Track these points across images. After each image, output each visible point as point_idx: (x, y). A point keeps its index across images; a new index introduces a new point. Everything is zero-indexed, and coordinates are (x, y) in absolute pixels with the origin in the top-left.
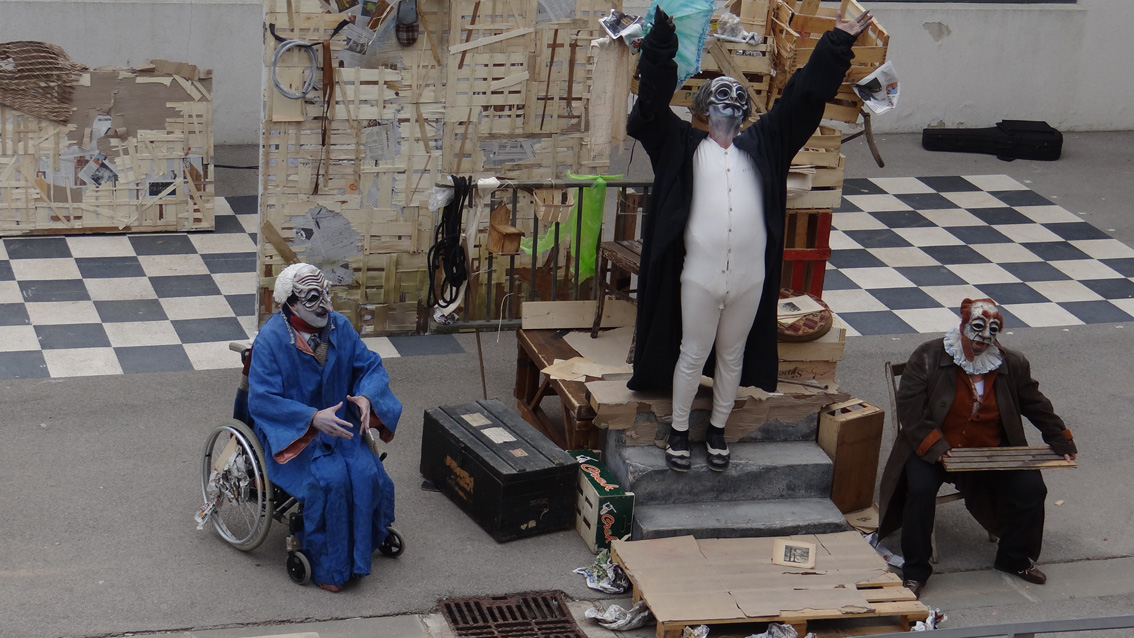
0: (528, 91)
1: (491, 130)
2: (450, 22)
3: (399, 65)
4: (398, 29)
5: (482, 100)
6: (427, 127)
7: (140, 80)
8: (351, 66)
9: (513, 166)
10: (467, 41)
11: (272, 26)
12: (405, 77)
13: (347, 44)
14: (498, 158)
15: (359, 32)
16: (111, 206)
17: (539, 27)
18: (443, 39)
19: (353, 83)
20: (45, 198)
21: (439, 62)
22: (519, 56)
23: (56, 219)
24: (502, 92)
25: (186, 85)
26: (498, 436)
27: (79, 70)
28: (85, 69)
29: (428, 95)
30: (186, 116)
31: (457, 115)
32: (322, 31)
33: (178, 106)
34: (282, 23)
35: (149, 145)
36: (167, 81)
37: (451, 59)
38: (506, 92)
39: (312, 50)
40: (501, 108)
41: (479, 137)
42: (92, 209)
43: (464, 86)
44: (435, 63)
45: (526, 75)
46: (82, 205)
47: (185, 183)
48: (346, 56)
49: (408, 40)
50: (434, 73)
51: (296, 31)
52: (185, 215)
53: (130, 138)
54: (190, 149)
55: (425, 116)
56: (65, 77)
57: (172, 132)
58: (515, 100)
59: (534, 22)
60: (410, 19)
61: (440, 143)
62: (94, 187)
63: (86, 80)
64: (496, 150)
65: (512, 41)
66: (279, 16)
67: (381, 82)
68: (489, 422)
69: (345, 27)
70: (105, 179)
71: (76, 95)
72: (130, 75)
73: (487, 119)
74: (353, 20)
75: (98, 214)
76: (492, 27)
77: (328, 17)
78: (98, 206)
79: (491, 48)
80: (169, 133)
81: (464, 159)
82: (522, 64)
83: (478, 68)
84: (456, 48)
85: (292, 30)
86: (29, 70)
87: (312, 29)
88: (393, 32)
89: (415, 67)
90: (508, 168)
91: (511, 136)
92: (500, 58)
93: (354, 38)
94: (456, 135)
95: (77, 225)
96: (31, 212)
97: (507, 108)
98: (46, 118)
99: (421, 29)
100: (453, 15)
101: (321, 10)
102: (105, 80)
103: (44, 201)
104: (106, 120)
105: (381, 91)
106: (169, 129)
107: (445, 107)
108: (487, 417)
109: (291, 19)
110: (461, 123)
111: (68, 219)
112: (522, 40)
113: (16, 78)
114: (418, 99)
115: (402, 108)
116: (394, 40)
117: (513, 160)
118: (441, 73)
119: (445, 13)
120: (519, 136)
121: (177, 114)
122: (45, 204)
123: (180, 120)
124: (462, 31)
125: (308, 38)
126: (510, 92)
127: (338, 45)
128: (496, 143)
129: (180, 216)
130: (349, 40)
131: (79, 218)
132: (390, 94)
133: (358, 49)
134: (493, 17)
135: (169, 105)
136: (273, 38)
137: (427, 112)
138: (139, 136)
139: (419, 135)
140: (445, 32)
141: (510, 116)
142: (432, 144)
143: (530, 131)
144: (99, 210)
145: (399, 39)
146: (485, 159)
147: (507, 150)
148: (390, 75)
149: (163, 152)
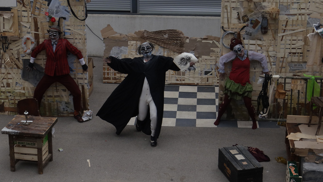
0: (304, 48)
1: (292, 60)
2: (278, 26)
3: (262, 39)
4: (261, 29)
5: (289, 51)
6: (271, 58)
7: (203, 41)
8: (247, 39)
9: (299, 71)
10: (284, 32)
11: (223, 27)
12: (264, 43)
13: (246, 33)
14: (294, 69)
15: (250, 29)
16: (193, 77)
17: (308, 29)
18: (276, 32)
19: (247, 44)
20: (175, 74)
21: (275, 39)
22: (301, 38)
23: (177, 80)
24: (295, 49)
25: (217, 43)
26: (240, 157)
27: (186, 38)
28: (187, 38)
29: (271, 49)
30: (216, 52)
31: (280, 55)
32: (238, 29)
33: (214, 49)
34: (226, 26)
35: (205, 60)
36: (211, 42)
37: (278, 38)
38: (297, 48)
39: (235, 34)
40: (295, 53)
41: (288, 62)
42: (188, 78)
43: (282, 46)
44: (273, 39)
45: (303, 43)
46: (185, 77)
47: (215, 71)
48: (245, 36)
49: (265, 32)
50: (273, 42)
51: (230, 29)
52: (215, 81)
53: (199, 58)
54: (217, 62)
55: (270, 55)
56: (182, 40)
57: (212, 57)
58: (299, 51)
59: (306, 27)
60: (265, 26)
61: (275, 63)
62: (189, 72)
63: (188, 41)
64: (293, 66)
65: (298, 33)
66: (225, 24)
67: (256, 44)
68: (238, 153)
69: (245, 28)
70: (192, 70)
71: (185, 45)
72: (200, 40)
73: (290, 57)
74: (247, 26)
75: (189, 79)
76: (292, 28)
77: (240, 24)
78: (189, 77)
79: (292, 35)
80: (211, 57)
81: (283, 69)
82: (302, 40)
83: (287, 41)
84: (280, 34)
85: (229, 28)
86: (171, 38)
87: (235, 28)
88: (260, 29)
89: (267, 40)
90: (297, 72)
91: (298, 62)
92: (294, 38)
93: (248, 31)
94: (280, 61)
95: (183, 82)
96: (171, 78)
97: (297, 53)
98: (176, 52)
99: (269, 28)
100: (279, 24)
101: (238, 23)
102: (193, 41)
103: (174, 75)
104: (193, 52)
105: (256, 47)
106: (211, 56)
107: (276, 53)
108: (238, 151)
109: (228, 25)
110: (282, 58)
111: (181, 80)
112: (302, 33)
113: (168, 40)
114: (268, 50)
115: (263, 52)
116: (260, 32)
117: (299, 70)
118: (275, 42)
119: (277, 24)
120: (301, 62)
121: (214, 51)
122: (174, 76)
123: (214, 53)
124: (282, 29)
125: (234, 30)
126: (298, 49)
127: (243, 33)
128: (293, 64)
129: (213, 81)
130: (246, 31)
131: (184, 80)
132: (259, 48)
133: (249, 34)
134: (293, 25)
135: (211, 49)
136: (223, 31)
137: (271, 54)
138: (202, 57)
139: (268, 61)
140: (277, 30)
141: (298, 56)
142: (272, 63)
143: (305, 61)
144: (190, 78)
145: (262, 32)
146: (289, 69)
147: (297, 66)
148: (259, 42)
149: (209, 63)
